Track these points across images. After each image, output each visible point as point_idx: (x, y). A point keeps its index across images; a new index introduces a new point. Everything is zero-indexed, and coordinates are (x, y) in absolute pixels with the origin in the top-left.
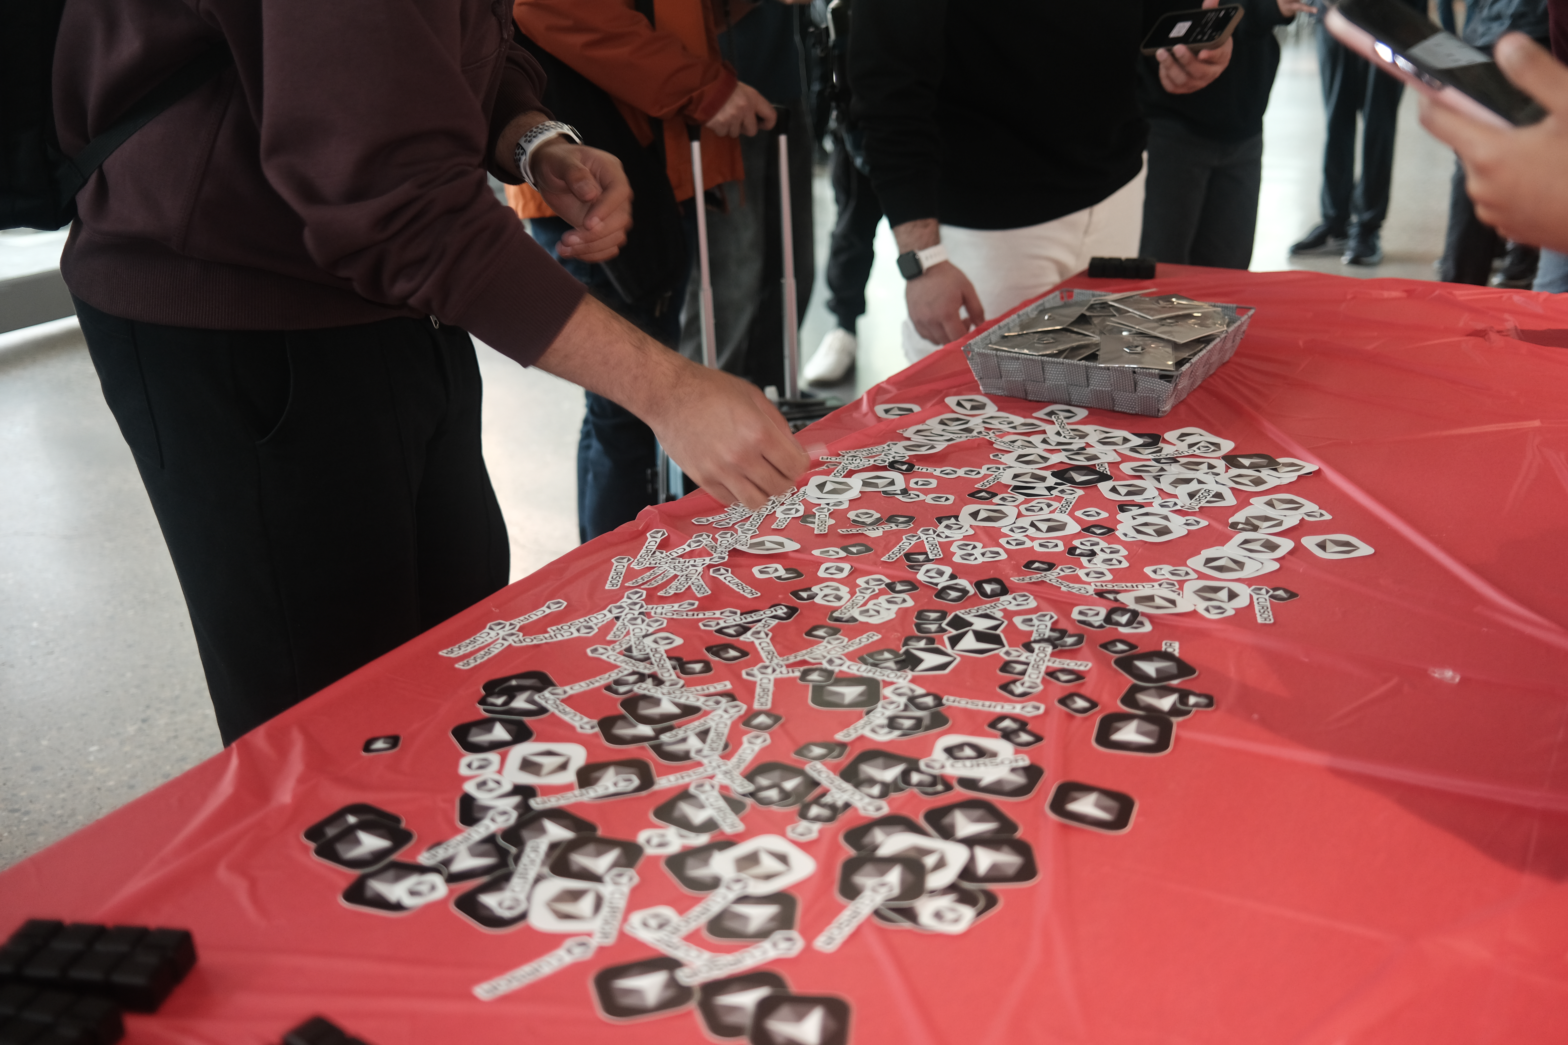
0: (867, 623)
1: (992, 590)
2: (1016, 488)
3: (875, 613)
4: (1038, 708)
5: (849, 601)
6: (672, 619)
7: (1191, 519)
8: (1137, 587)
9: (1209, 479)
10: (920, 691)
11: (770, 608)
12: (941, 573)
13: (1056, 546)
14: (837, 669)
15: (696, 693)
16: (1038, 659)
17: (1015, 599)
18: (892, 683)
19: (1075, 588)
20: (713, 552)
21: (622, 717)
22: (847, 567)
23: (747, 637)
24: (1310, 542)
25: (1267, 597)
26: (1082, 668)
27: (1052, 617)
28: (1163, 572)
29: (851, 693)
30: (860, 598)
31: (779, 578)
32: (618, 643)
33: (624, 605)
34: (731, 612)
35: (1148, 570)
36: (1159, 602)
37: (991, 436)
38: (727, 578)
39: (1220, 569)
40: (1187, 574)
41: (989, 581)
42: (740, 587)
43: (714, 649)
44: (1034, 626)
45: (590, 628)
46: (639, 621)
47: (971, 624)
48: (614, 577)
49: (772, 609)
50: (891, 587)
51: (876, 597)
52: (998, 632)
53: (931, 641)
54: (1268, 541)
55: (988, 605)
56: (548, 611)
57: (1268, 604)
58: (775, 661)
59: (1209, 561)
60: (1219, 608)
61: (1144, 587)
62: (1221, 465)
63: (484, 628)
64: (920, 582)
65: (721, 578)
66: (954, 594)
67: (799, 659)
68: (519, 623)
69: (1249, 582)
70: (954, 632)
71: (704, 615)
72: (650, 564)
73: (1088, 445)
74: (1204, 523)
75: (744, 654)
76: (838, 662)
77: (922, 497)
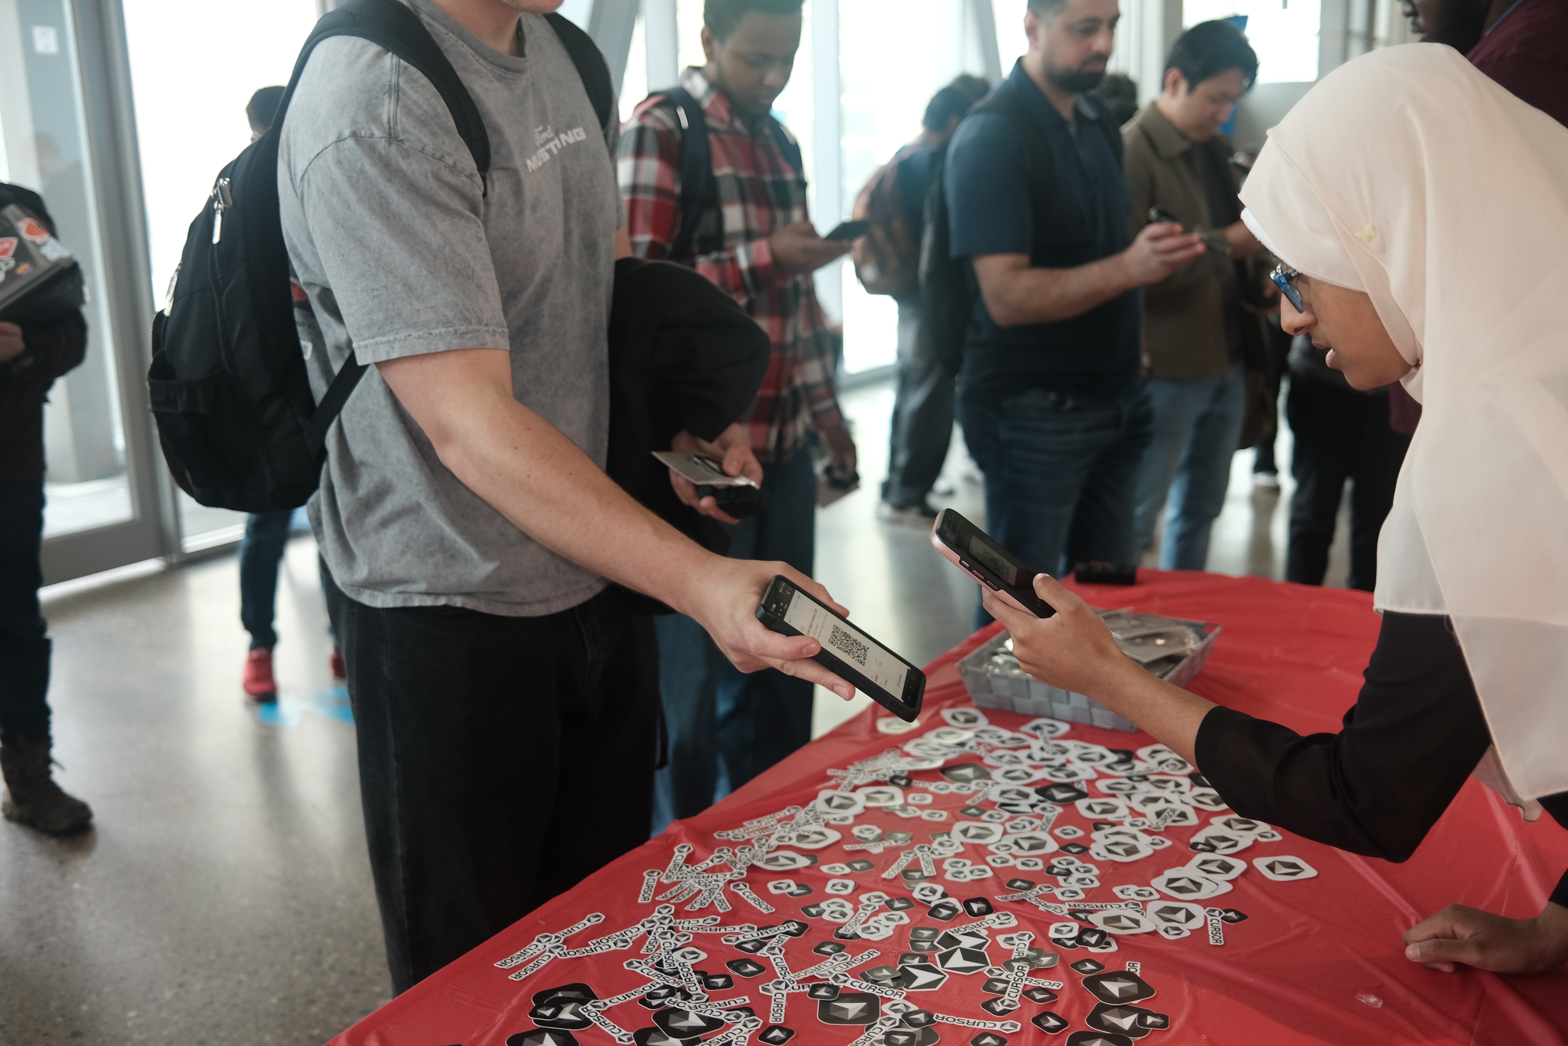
0: (868, 940)
1: (979, 909)
2: (1003, 805)
3: (876, 931)
4: (1015, 1026)
5: (852, 917)
6: (698, 933)
7: (1157, 838)
8: (1106, 907)
9: (1175, 798)
10: (913, 1008)
11: (783, 924)
12: (934, 892)
13: (1036, 864)
14: (841, 986)
15: (719, 1007)
16: (1017, 978)
17: (998, 918)
18: (890, 1000)
19: (1052, 907)
20: (733, 867)
21: (655, 1030)
22: (851, 884)
23: (763, 952)
24: (1261, 863)
25: (1219, 919)
26: (1055, 987)
27: (1030, 937)
28: (1129, 892)
29: (853, 1008)
30: (862, 915)
31: (791, 894)
32: (650, 957)
33: (655, 919)
34: (749, 927)
35: (1116, 890)
36: (1125, 922)
37: (981, 752)
38: (746, 893)
39: (1180, 890)
40: (1151, 894)
41: (976, 900)
42: (757, 903)
43: (735, 964)
44: (1014, 945)
45: (626, 941)
46: (669, 935)
47: (959, 942)
48: (646, 891)
49: (785, 925)
50: (889, 905)
51: (875, 914)
52: (983, 950)
53: (924, 958)
54: (1224, 862)
55: (975, 924)
56: (588, 924)
57: (1220, 925)
58: (788, 977)
59: (1171, 881)
60: (1177, 929)
61: (1112, 907)
62: (1186, 782)
63: (533, 940)
64: (915, 899)
65: (740, 893)
66: (945, 912)
67: (808, 975)
68: (563, 935)
69: (1203, 903)
70: (945, 950)
71: (726, 930)
72: (678, 878)
73: (1069, 761)
74: (1168, 843)
75: (761, 969)
76: (843, 978)
77: (919, 813)
